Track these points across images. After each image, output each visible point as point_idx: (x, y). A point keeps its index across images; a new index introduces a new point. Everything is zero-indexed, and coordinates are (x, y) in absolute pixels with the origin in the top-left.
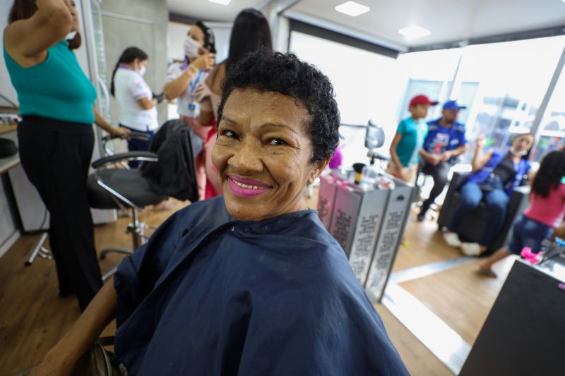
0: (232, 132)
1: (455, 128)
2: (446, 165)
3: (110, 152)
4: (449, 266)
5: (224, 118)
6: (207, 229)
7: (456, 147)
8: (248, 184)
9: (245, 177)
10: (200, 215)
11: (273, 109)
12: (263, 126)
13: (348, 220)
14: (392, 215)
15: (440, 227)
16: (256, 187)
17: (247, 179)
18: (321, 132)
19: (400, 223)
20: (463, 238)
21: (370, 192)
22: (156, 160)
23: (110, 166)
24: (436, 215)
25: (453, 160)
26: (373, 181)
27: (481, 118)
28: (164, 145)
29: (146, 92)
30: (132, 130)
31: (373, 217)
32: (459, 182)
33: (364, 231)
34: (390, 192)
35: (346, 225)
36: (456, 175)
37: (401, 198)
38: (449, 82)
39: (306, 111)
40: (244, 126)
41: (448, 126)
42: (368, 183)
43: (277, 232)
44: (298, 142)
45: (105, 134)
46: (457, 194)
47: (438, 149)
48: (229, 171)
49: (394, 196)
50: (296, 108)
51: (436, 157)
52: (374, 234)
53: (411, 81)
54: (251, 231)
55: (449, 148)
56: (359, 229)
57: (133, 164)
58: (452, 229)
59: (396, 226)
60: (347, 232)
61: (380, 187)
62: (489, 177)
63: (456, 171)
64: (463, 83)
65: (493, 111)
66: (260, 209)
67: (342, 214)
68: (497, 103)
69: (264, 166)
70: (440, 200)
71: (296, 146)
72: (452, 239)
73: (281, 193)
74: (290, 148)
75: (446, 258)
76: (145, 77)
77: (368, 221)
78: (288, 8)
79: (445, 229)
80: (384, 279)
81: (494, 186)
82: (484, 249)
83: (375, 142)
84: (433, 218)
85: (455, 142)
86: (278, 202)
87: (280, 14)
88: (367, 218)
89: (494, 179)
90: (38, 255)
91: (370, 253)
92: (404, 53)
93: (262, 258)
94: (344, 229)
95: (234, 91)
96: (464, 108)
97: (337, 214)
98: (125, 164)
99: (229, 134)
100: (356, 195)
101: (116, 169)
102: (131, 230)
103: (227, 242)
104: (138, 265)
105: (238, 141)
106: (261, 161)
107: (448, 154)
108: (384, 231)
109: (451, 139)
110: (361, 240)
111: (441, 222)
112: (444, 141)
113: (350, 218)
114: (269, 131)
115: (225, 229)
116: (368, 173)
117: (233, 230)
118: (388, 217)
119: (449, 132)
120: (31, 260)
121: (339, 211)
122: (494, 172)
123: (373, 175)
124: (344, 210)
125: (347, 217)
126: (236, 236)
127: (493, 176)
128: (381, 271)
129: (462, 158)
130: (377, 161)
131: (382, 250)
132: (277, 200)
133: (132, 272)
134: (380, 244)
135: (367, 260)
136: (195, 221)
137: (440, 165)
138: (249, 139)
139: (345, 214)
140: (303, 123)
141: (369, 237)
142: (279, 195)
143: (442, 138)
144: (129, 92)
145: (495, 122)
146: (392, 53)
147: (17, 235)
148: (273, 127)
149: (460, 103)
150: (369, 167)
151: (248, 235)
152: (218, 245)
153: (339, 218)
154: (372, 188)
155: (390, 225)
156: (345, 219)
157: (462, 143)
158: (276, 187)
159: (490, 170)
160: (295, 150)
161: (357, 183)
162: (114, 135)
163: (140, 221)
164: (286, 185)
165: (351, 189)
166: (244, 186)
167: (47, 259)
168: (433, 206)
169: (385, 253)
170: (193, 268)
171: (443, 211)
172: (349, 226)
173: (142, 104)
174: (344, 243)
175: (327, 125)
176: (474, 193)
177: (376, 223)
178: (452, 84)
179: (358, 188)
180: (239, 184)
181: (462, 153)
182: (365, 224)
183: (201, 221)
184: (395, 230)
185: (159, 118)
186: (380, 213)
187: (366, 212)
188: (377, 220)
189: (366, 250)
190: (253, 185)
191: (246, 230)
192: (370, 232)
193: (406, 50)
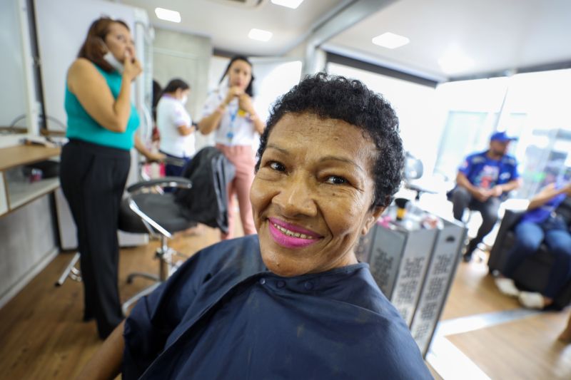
0: (278, 163)
1: (505, 161)
2: (496, 201)
3: (146, 177)
4: (506, 320)
5: (271, 146)
6: (233, 276)
7: (507, 181)
8: (295, 231)
9: (292, 222)
10: (225, 258)
11: (336, 139)
12: (324, 159)
13: (390, 261)
14: (442, 258)
15: (491, 271)
16: (303, 236)
17: (295, 225)
18: (388, 173)
19: (449, 268)
20: (521, 286)
21: (415, 232)
22: (189, 186)
23: (145, 190)
24: (485, 257)
25: (505, 195)
26: (418, 218)
27: (531, 151)
28: (197, 172)
29: (186, 120)
30: (168, 155)
31: (418, 260)
32: (512, 220)
33: (408, 275)
34: (438, 232)
35: (386, 267)
36: (508, 213)
37: (451, 239)
38: (496, 114)
39: (374, 146)
40: (298, 158)
41: (497, 159)
42: (412, 220)
43: (319, 292)
44: (362, 182)
45: (143, 159)
46: (510, 235)
47: (486, 183)
48: (272, 213)
49: (443, 237)
50: (363, 141)
51: (484, 192)
52: (419, 279)
53: (451, 113)
54: (285, 287)
55: (498, 182)
56: (402, 272)
57: (167, 190)
58: (507, 274)
59: (445, 270)
60: (388, 275)
61: (428, 226)
62: (549, 216)
63: (509, 208)
64: (512, 114)
65: (544, 143)
66: (305, 264)
67: (382, 254)
68: (550, 134)
69: (319, 209)
70: (490, 239)
71: (360, 187)
72: (507, 286)
73: (334, 246)
74: (353, 189)
75: (501, 309)
76: (187, 106)
77: (412, 264)
78: (327, 41)
79: (496, 273)
80: (430, 331)
81: (556, 227)
82: (549, 301)
83: (414, 174)
84: (481, 260)
85: (505, 176)
86: (328, 256)
87: (317, 47)
88: (412, 260)
89: (556, 219)
90: (69, 277)
91: (414, 301)
92: (444, 82)
93: (300, 330)
94: (385, 271)
95: (287, 115)
96: (515, 139)
97: (375, 254)
98: (159, 189)
99: (274, 166)
100: (398, 234)
101: (150, 194)
102: (159, 256)
103: (255, 300)
104: (154, 309)
105: (285, 175)
106: (315, 202)
107: (499, 189)
108: (431, 276)
109: (501, 172)
110: (404, 286)
111: (492, 265)
112: (492, 174)
113: (392, 259)
114: (328, 166)
115: (253, 281)
116: (413, 209)
117: (264, 282)
118: (436, 261)
119: (498, 164)
120: (61, 281)
121: (379, 250)
122: (557, 211)
123: (418, 212)
124: (385, 250)
125: (388, 257)
126: (267, 292)
127: (554, 215)
128: (426, 321)
129: (514, 193)
130: (422, 196)
131: (428, 298)
132: (328, 253)
133: (145, 318)
134: (426, 291)
135: (410, 309)
136: (219, 265)
137: (489, 201)
138: (300, 173)
139: (386, 254)
140: (370, 160)
141: (414, 282)
142: (332, 247)
143: (490, 171)
144: (170, 120)
145: (547, 155)
146: (432, 83)
147: (55, 252)
148: (336, 162)
149: (509, 135)
150: (413, 203)
151: (283, 293)
152: (245, 300)
153: (379, 258)
154: (417, 227)
155: (438, 269)
156: (385, 260)
157: (513, 177)
158: (330, 236)
159: (551, 209)
160: (358, 193)
161: (399, 219)
162: (151, 161)
163: (168, 246)
164: (342, 236)
165: (393, 227)
166: (289, 232)
167: (76, 280)
168: (481, 246)
169: (432, 301)
170: (211, 329)
171: (494, 253)
172: (390, 268)
173: (181, 131)
174: (384, 287)
175: (395, 164)
176: (532, 234)
177: (421, 267)
178: (498, 115)
179: (400, 226)
180: (283, 229)
181: (514, 188)
182: (409, 267)
183: (226, 266)
184: (444, 276)
185: (196, 145)
186: (426, 255)
187: (410, 254)
188: (424, 264)
189: (410, 297)
190: (301, 233)
191: (279, 286)
192: (415, 276)
193: (446, 80)
